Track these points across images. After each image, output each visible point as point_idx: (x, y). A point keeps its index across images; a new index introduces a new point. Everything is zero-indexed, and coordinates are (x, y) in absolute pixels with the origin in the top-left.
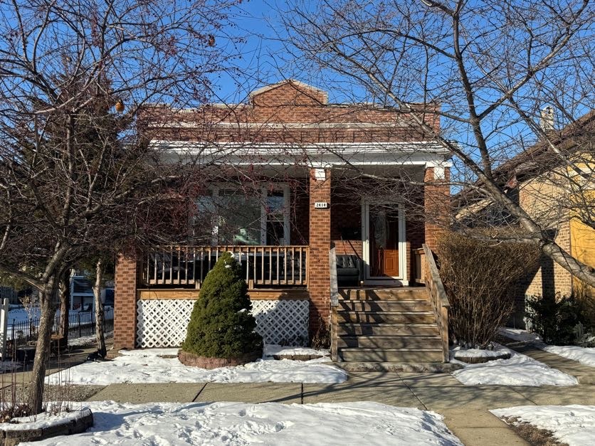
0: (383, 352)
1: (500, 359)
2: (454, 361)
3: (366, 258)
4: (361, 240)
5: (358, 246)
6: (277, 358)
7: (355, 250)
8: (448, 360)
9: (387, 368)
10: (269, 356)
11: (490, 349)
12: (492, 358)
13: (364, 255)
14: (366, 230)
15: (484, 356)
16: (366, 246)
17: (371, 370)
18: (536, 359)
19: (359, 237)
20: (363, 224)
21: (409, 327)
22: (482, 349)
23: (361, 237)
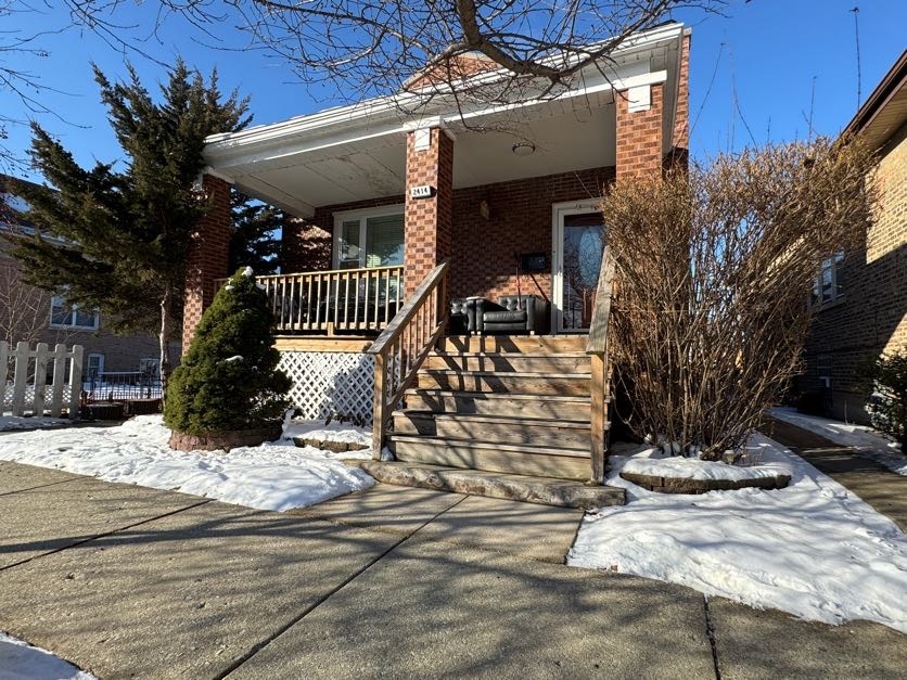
0: (470, 449)
1: (750, 489)
2: (615, 482)
3: (558, 301)
4: (550, 272)
5: (544, 281)
6: (300, 444)
7: (540, 289)
8: (601, 479)
9: (453, 483)
10: (289, 439)
11: (730, 460)
12: (724, 485)
13: (555, 295)
14: (558, 258)
15: (698, 476)
16: (558, 280)
17: (421, 485)
18: (866, 499)
19: (547, 269)
20: (554, 248)
21: (546, 402)
22: (706, 458)
23: (551, 267)
